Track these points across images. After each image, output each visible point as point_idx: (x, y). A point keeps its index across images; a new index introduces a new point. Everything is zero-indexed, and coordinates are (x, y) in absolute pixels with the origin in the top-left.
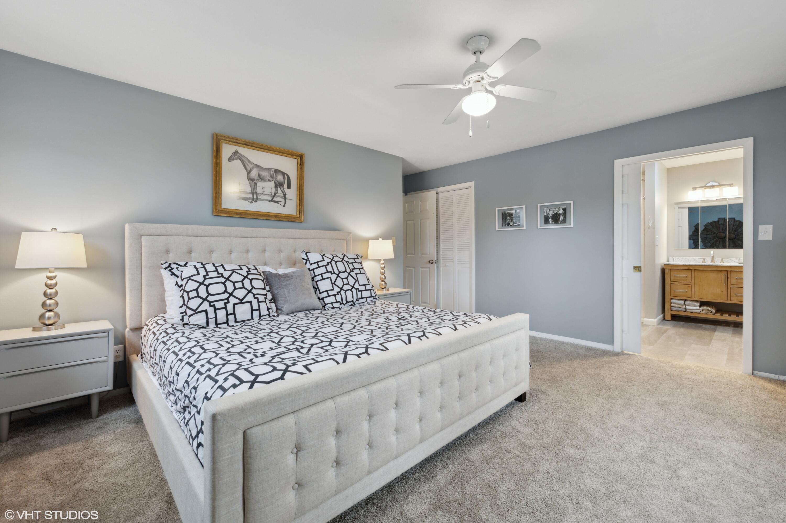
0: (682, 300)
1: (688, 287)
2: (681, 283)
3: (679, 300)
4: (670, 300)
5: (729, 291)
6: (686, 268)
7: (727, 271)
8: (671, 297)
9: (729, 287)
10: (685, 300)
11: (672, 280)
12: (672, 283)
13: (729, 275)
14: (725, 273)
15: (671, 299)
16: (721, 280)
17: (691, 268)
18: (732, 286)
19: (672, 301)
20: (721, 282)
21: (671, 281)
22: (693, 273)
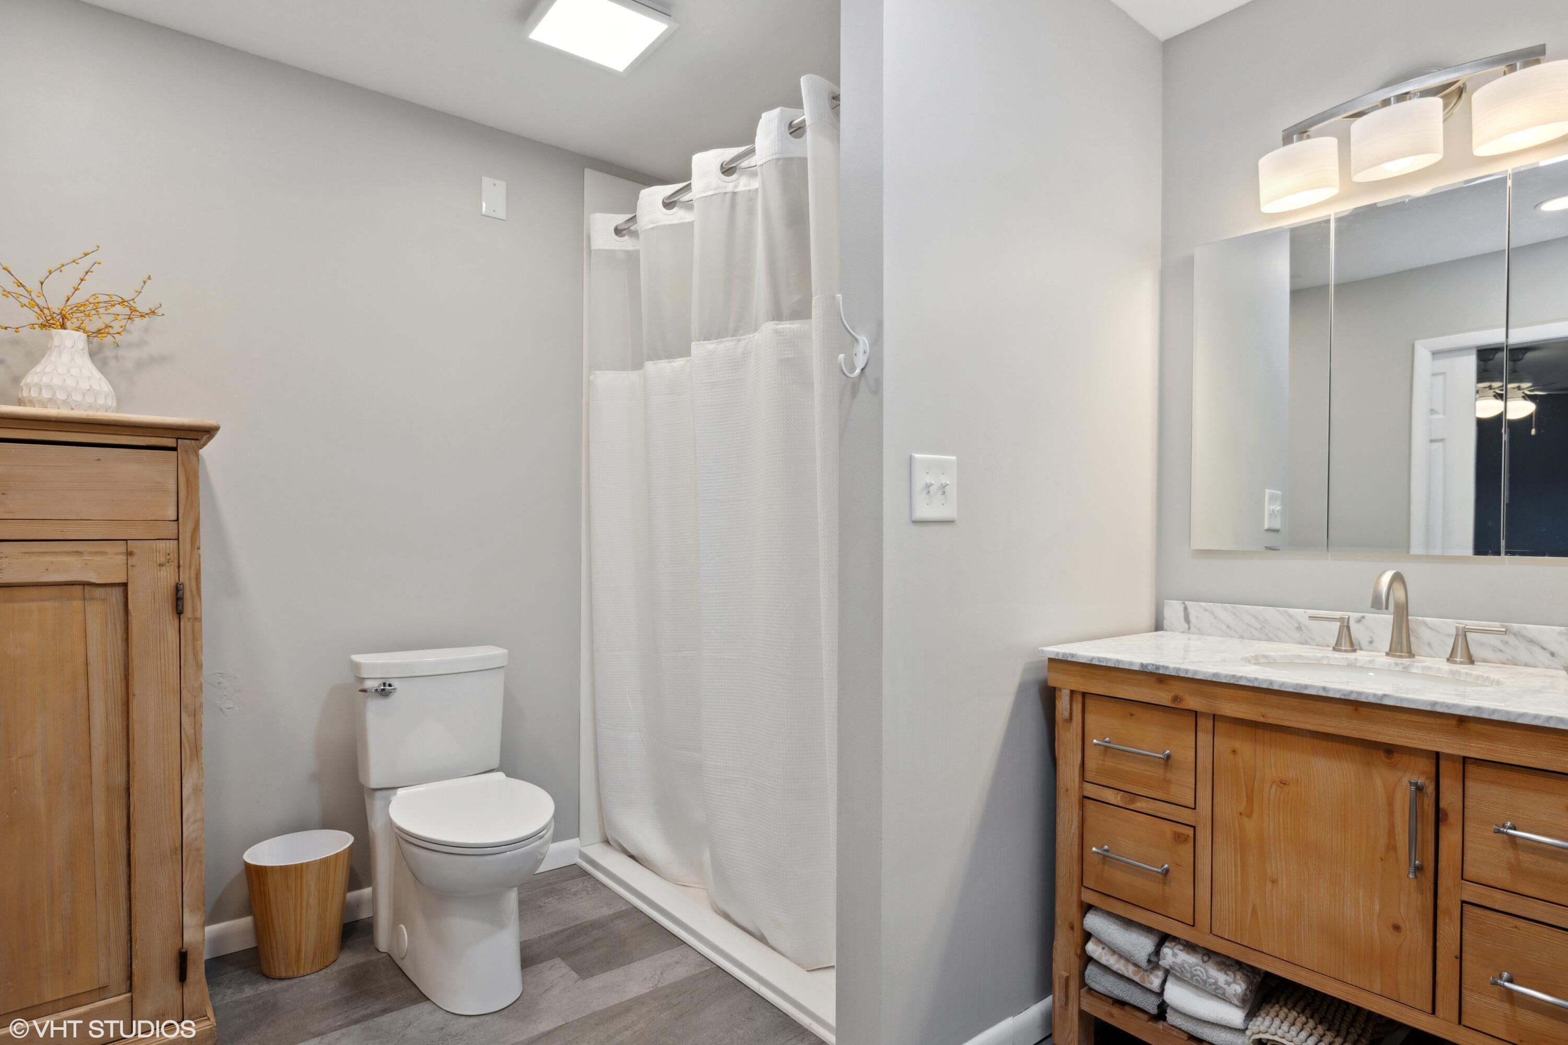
0: (1148, 930)
1: (1179, 839)
2: (1141, 805)
3: (1128, 923)
4: (1074, 911)
5: (1448, 930)
6: (1162, 697)
7: (1438, 754)
8: (1089, 897)
9: (1449, 902)
10: (1163, 939)
11: (1089, 776)
12: (1090, 790)
13: (1450, 798)
14: (1419, 774)
15: (1087, 908)
16: (1391, 831)
17: (1192, 702)
18: (1471, 893)
19: (1093, 922)
20: (1391, 847)
21: (1083, 778)
22: (1204, 739)
